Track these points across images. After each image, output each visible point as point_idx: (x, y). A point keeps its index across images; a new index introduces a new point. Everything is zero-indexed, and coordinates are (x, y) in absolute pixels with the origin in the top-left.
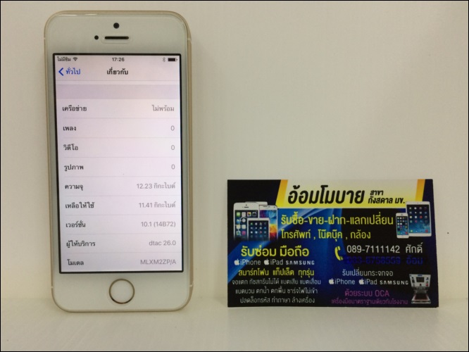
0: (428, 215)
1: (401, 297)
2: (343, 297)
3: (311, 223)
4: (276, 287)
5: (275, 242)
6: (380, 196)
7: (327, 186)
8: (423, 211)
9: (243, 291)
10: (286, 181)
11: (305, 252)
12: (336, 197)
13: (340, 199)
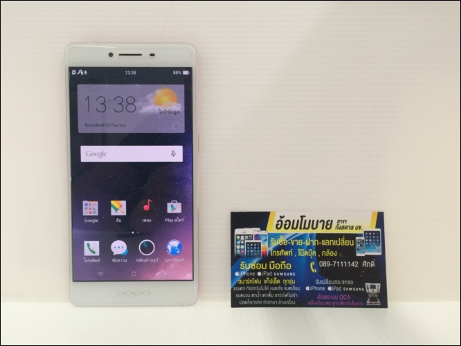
0: (379, 239)
1: (359, 300)
2: (316, 300)
3: (293, 244)
4: (267, 292)
5: (266, 259)
6: (345, 224)
7: (305, 216)
8: (376, 235)
9: (241, 295)
10: (274, 213)
11: (288, 266)
12: (312, 224)
13: (315, 226)
